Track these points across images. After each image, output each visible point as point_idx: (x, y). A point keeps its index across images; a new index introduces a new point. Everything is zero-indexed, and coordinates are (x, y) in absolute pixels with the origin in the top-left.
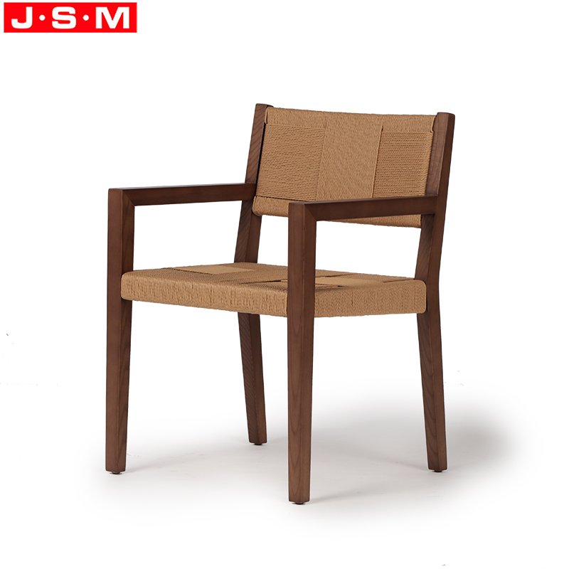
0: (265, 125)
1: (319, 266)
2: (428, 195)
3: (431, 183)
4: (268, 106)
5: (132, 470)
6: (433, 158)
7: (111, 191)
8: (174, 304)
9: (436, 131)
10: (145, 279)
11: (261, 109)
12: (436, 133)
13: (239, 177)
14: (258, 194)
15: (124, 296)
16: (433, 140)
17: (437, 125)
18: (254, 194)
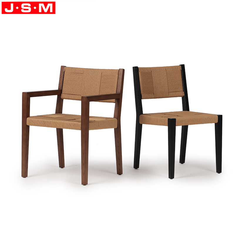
0: (64, 72)
1: (90, 115)
2: (117, 93)
3: (118, 89)
4: (65, 66)
5: (29, 177)
6: (118, 82)
7: (23, 93)
8: (44, 127)
9: (119, 74)
10: (35, 119)
11: (63, 67)
12: (119, 75)
13: (56, 88)
14: (63, 93)
15: (27, 124)
16: (118, 77)
17: (119, 73)
18: (61, 93)
